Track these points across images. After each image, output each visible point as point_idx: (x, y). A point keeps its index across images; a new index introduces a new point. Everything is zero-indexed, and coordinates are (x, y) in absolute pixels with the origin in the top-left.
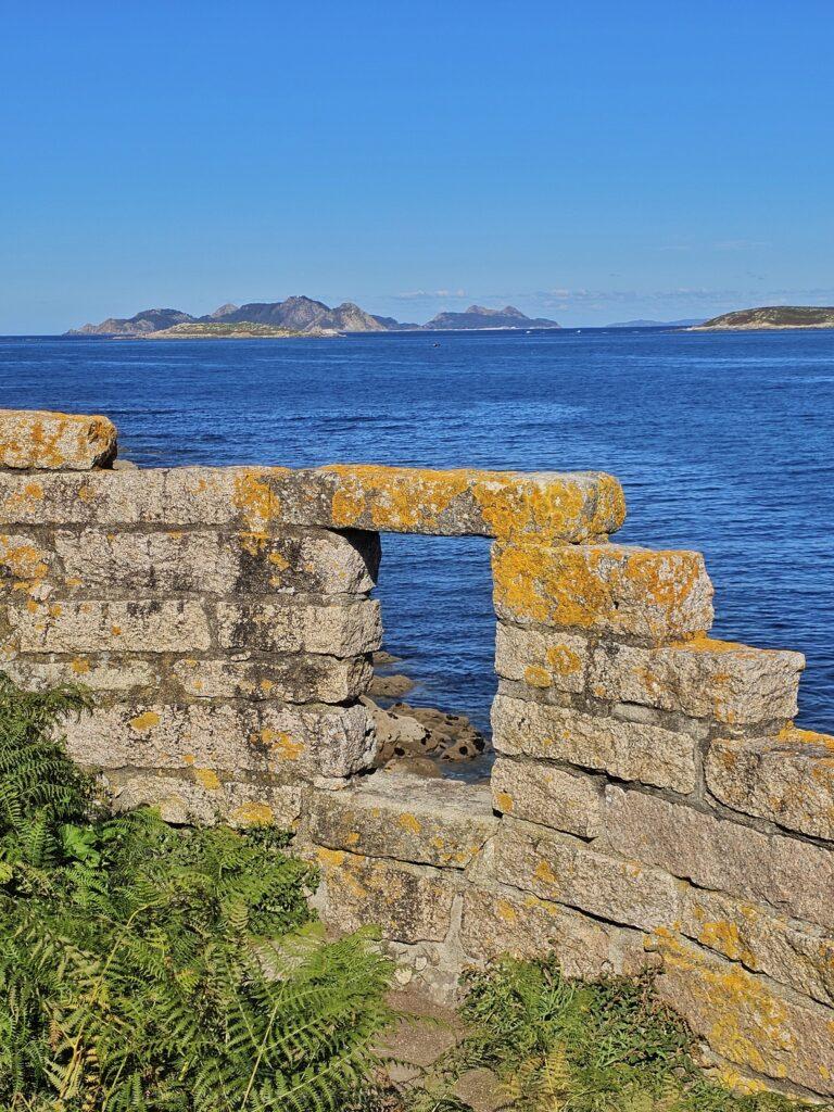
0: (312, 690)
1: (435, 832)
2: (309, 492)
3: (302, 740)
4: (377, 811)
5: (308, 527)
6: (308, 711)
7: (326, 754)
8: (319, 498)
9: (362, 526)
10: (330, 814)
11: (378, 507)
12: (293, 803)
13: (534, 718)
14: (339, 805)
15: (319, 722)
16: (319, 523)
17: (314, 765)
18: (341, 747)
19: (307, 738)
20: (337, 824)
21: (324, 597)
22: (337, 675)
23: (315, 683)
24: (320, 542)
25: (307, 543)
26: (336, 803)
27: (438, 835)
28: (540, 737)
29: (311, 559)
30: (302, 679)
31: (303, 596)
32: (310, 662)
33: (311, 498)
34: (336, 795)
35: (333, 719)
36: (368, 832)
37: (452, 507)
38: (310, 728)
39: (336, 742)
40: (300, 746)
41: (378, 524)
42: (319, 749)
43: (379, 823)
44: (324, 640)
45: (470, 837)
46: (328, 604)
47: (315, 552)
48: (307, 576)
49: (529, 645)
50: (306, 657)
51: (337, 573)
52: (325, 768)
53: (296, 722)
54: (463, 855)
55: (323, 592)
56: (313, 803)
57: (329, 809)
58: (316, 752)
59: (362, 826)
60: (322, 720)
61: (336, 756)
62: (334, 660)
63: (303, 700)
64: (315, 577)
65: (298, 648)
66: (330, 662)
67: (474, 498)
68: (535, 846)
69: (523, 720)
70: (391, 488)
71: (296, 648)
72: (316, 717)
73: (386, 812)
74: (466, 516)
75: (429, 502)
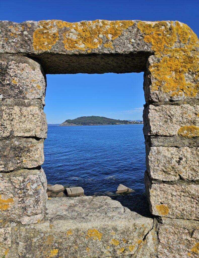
0: (19, 161)
1: (112, 236)
2: (13, 30)
3: (11, 195)
4: (70, 231)
5: (13, 54)
6: (15, 176)
7: (30, 201)
8: (22, 34)
9: (57, 51)
10: (35, 240)
11: (68, 39)
12: (5, 239)
13: (189, 156)
14: (42, 233)
15: (24, 181)
16: (22, 50)
17: (22, 210)
18: (40, 195)
19: (15, 194)
20: (41, 246)
21: (26, 101)
22: (37, 150)
23: (21, 157)
24: (22, 65)
25: (12, 64)
26: (39, 232)
27: (114, 237)
28: (194, 167)
29: (16, 76)
30: (12, 154)
31: (9, 101)
32: (17, 143)
33: (15, 34)
34: (39, 227)
35: (33, 178)
36: (65, 246)
37: (123, 35)
38: (17, 186)
39: (37, 192)
40: (11, 200)
41: (68, 50)
42: (25, 199)
43: (72, 239)
44: (28, 127)
45: (136, 234)
46: (29, 105)
47: (19, 72)
48: (13, 87)
49: (182, 114)
50: (13, 140)
51: (35, 85)
52: (29, 211)
53: (6, 185)
54: (132, 246)
55: (24, 98)
56: (20, 235)
57: (34, 237)
58: (23, 201)
59: (60, 244)
60: (26, 180)
61: (37, 201)
62: (34, 141)
63: (12, 169)
64: (19, 88)
65: (9, 134)
66: (31, 142)
67: (138, 30)
68: (191, 234)
69: (181, 159)
70: (77, 27)
71: (6, 134)
72: (21, 179)
73: (78, 230)
74: (133, 40)
75: (106, 33)
